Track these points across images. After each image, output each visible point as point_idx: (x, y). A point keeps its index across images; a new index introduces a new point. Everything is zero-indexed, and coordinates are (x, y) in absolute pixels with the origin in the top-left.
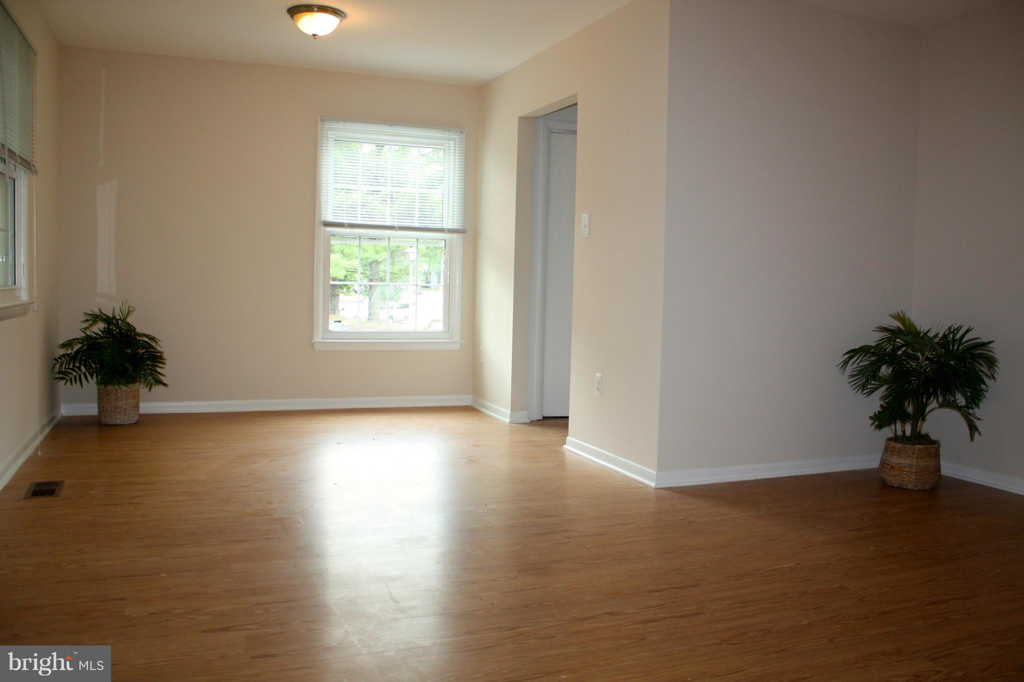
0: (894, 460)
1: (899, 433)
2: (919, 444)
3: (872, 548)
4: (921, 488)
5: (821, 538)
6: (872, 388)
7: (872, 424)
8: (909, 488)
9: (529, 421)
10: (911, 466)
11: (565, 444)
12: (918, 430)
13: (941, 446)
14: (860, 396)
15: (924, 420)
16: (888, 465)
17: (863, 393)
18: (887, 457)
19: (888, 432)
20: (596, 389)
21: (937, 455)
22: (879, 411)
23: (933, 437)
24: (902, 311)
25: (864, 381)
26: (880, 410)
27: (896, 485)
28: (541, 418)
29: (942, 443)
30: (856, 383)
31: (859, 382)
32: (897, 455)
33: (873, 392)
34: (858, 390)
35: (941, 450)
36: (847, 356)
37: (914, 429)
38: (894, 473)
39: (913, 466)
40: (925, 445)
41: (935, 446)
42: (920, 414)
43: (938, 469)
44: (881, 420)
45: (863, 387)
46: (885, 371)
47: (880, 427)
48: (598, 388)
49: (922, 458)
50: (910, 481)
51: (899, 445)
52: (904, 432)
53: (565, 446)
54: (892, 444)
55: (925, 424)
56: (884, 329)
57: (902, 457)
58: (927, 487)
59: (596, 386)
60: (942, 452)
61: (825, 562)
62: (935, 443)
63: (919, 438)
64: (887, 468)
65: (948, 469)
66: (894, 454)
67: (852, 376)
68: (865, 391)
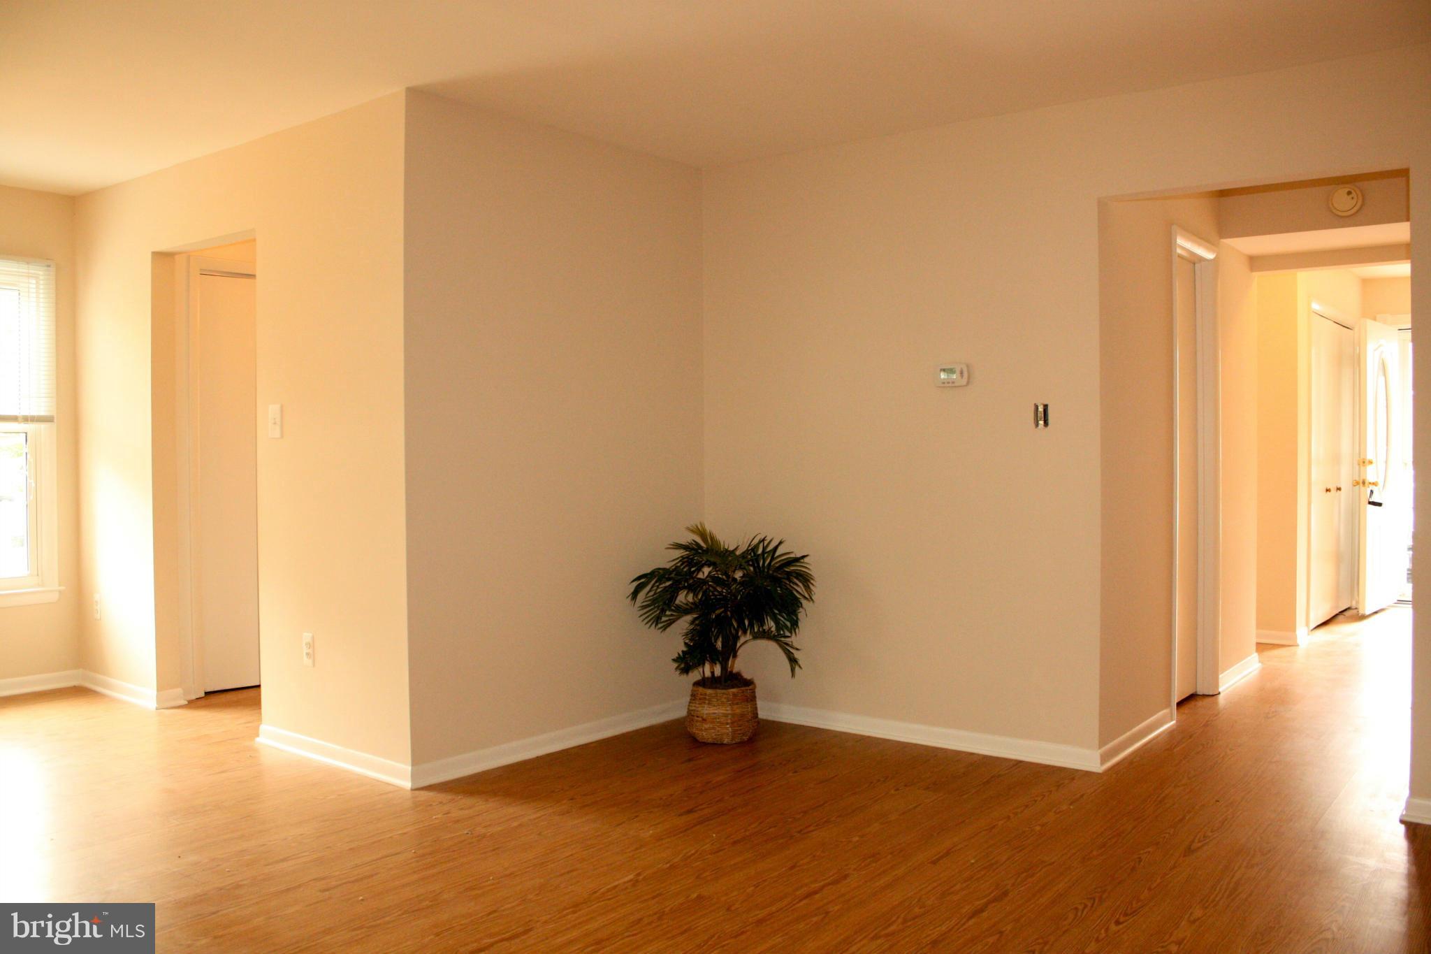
0: (706, 710)
1: (708, 674)
2: (733, 687)
3: (714, 835)
4: (739, 741)
5: (651, 832)
6: (667, 621)
7: (676, 669)
8: (725, 742)
9: (187, 703)
10: (726, 715)
11: (258, 735)
12: (729, 670)
13: (757, 686)
14: (654, 632)
15: (735, 656)
16: (697, 717)
17: (657, 627)
18: (695, 706)
19: (695, 675)
20: (305, 654)
21: (752, 699)
22: (683, 651)
23: (747, 675)
24: (701, 524)
25: (658, 612)
26: (685, 649)
27: (710, 741)
28: (203, 695)
29: (757, 682)
30: (648, 617)
31: (652, 613)
32: (709, 704)
33: (669, 625)
34: (652, 624)
35: (756, 690)
36: (635, 584)
37: (724, 668)
38: (707, 726)
39: (729, 714)
40: (739, 687)
41: (751, 687)
42: (731, 650)
43: (755, 715)
44: (686, 662)
45: (657, 620)
46: (683, 598)
47: (686, 670)
48: (307, 654)
49: (737, 704)
50: (726, 733)
51: (709, 691)
52: (713, 673)
53: (258, 739)
54: (701, 690)
55: (738, 661)
56: (679, 546)
57: (714, 706)
58: (745, 738)
59: (305, 650)
60: (759, 692)
61: (668, 865)
62: (749, 683)
63: (733, 680)
64: (697, 721)
65: (766, 711)
66: (705, 703)
67: (643, 607)
68: (660, 625)
